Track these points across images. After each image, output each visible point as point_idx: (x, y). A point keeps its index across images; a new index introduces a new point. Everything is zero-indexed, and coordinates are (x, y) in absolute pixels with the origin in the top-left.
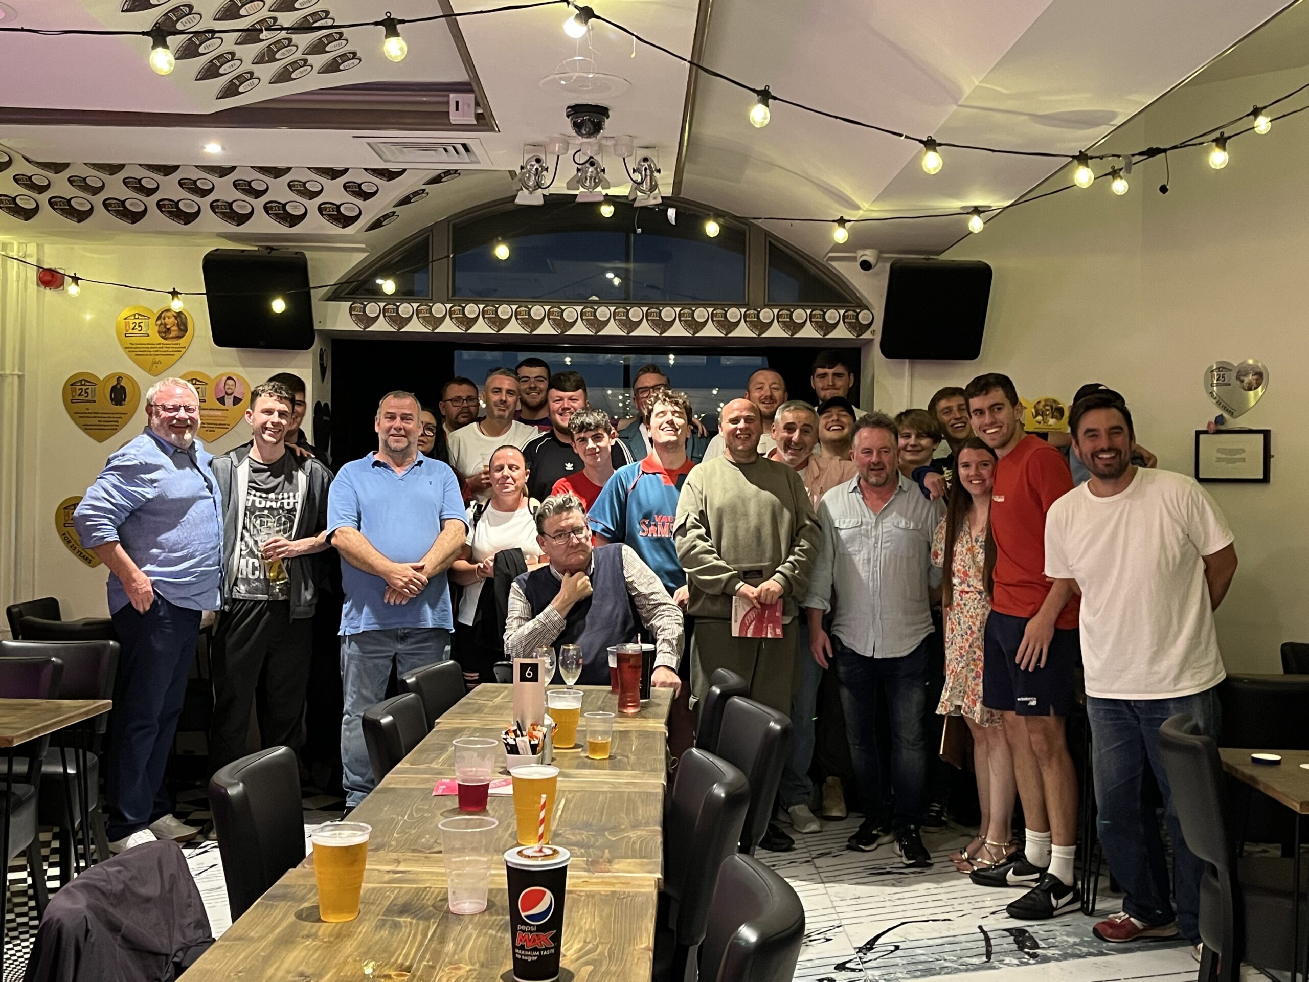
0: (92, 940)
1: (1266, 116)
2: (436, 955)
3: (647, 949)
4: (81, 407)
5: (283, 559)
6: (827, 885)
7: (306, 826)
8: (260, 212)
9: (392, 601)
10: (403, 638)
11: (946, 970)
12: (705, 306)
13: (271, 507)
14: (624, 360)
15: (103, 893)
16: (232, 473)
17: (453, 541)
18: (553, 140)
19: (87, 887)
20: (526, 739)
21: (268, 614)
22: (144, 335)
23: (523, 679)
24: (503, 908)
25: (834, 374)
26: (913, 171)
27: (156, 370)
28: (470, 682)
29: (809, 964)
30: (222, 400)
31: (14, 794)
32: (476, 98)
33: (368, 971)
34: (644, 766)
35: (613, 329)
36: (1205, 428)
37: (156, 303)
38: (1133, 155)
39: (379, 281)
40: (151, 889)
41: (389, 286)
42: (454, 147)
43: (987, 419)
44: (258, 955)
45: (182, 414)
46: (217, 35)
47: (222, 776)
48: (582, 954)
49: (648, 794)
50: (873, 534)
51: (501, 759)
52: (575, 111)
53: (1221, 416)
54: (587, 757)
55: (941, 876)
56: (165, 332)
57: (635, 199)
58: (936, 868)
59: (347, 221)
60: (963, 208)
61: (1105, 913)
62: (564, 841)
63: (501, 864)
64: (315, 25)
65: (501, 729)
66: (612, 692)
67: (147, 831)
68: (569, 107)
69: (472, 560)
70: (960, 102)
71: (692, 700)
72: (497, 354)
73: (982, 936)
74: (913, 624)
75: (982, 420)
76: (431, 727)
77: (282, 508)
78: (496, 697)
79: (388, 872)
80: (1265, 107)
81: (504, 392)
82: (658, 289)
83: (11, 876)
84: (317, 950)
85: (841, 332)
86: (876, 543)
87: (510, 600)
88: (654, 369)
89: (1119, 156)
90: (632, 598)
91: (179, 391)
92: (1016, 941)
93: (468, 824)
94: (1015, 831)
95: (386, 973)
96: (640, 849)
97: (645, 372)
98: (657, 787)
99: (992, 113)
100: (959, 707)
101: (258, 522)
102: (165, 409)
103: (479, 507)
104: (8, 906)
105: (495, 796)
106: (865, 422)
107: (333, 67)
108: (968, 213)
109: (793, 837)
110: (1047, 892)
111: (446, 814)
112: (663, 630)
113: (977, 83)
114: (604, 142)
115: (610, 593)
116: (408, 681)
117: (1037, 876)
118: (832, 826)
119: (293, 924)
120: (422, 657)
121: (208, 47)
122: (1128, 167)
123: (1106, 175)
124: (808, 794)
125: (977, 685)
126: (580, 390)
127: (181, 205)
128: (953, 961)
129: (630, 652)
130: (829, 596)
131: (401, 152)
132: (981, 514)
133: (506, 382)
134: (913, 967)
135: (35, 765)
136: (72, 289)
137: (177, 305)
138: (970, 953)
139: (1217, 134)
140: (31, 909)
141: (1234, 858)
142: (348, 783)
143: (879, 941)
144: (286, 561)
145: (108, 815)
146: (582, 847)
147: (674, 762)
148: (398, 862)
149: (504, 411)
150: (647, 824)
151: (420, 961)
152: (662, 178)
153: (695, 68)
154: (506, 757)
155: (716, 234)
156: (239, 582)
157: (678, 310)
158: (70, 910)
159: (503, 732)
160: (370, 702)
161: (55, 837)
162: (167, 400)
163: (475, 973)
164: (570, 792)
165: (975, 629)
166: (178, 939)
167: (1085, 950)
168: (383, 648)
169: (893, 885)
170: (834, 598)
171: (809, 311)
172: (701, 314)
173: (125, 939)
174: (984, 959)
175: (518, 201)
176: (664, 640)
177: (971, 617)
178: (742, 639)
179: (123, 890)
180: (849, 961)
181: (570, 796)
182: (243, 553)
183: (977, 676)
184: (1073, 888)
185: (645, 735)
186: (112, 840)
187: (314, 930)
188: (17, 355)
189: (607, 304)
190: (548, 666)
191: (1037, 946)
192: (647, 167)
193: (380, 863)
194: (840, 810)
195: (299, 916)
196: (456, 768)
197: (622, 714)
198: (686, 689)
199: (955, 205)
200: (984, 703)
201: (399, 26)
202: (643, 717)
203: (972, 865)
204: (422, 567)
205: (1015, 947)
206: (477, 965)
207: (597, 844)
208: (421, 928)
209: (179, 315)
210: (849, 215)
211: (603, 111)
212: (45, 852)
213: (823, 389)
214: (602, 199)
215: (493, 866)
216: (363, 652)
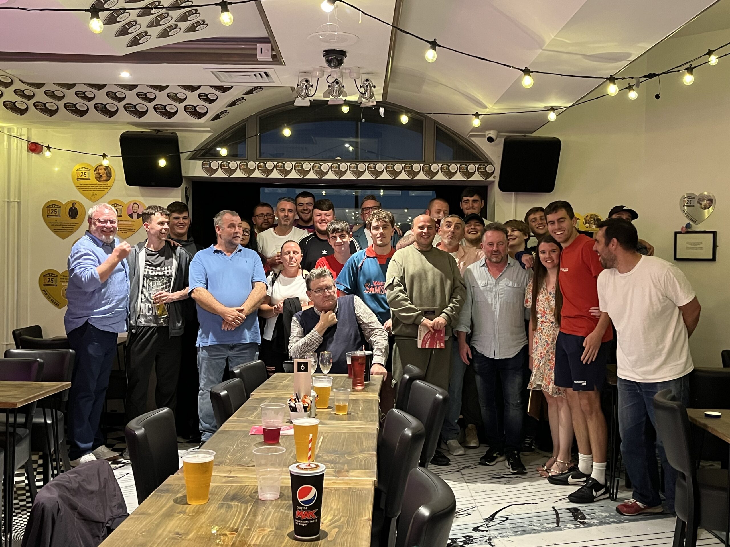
0: (61, 514)
1: (716, 55)
2: (252, 523)
3: (369, 519)
4: (53, 220)
5: (165, 304)
6: (468, 484)
7: (179, 451)
8: (151, 111)
9: (226, 329)
10: (232, 348)
11: (534, 531)
12: (400, 163)
13: (158, 274)
14: (355, 193)
15: (67, 488)
16: (136, 257)
17: (259, 295)
18: (315, 70)
19: (58, 485)
20: (301, 403)
21: (157, 334)
22: (87, 179)
23: (299, 370)
24: (288, 497)
25: (474, 201)
26: (516, 87)
27: (94, 199)
28: (271, 372)
29: (458, 528)
30: (131, 216)
31: (17, 434)
32: (272, 46)
33: (214, 531)
34: (367, 418)
35: (349, 176)
36: (680, 231)
37: (94, 161)
38: (640, 78)
39: (218, 149)
40: (94, 487)
41: (224, 152)
42: (260, 74)
43: (556, 226)
44: (152, 523)
45: (109, 224)
46: (127, 11)
47: (133, 424)
48: (332, 522)
49: (369, 434)
50: (494, 290)
51: (287, 414)
52: (328, 53)
53: (689, 223)
54: (335, 414)
55: (532, 479)
56: (99, 178)
57: (361, 103)
58: (529, 474)
59: (200, 115)
60: (545, 107)
61: (622, 500)
62: (323, 460)
63: (288, 473)
64: (181, 5)
65: (288, 398)
66: (349, 378)
67: (91, 454)
68: (324, 51)
69: (271, 304)
70: (543, 48)
71: (393, 382)
72: (284, 190)
73: (554, 512)
74: (516, 340)
75: (554, 226)
76: (248, 397)
77: (164, 275)
78: (284, 380)
79: (225, 477)
80: (715, 50)
81: (287, 211)
82: (373, 153)
83: (16, 479)
84: (186, 519)
85: (477, 177)
86: (496, 295)
87: (292, 327)
88: (373, 198)
89: (632, 78)
90: (359, 325)
91: (107, 211)
92: (573, 515)
93: (269, 450)
94: (573, 454)
95: (224, 533)
96: (364, 465)
97: (368, 199)
98: (374, 430)
99: (560, 54)
100: (541, 386)
101: (151, 283)
102: (99, 221)
103: (275, 275)
104: (15, 496)
105: (283, 435)
106: (490, 227)
107: (192, 29)
108: (547, 110)
109: (449, 457)
110: (590, 488)
111: (257, 445)
112: (377, 343)
113: (553, 37)
114: (344, 71)
115: (347, 322)
116: (235, 372)
117: (585, 479)
118: (471, 451)
119: (172, 506)
120: (243, 358)
121: (122, 18)
122: (638, 85)
123: (625, 89)
124: (458, 434)
125: (551, 373)
126: (331, 210)
127: (107, 106)
128: (538, 526)
129: (359, 355)
130: (469, 324)
131: (230, 77)
132: (552, 278)
133: (288, 205)
134: (516, 530)
135: (29, 418)
136: (47, 154)
137: (106, 163)
138: (548, 522)
139: (688, 66)
140: (27, 497)
141: (694, 469)
142: (202, 428)
143: (497, 515)
144: (167, 305)
145: (69, 446)
146: (332, 463)
147: (383, 416)
148: (230, 471)
149: (287, 221)
150: (368, 450)
151: (243, 526)
152: (376, 91)
153: (394, 29)
154: (290, 414)
155: (407, 122)
156: (140, 317)
157: (385, 165)
158: (49, 498)
159: (288, 400)
160: (215, 383)
161: (40, 458)
162: (101, 216)
163: (273, 532)
164: (325, 433)
165: (549, 342)
166: (109, 514)
167: (611, 520)
168: (221, 353)
169: (505, 484)
170: (472, 326)
171: (458, 165)
172: (398, 167)
173: (79, 514)
174: (556, 525)
175: (296, 104)
176: (378, 349)
177: (547, 336)
178: (423, 349)
179: (78, 488)
180: (481, 526)
181: (325, 435)
182: (143, 300)
183: (551, 369)
184: (604, 486)
185: (367, 401)
186: (72, 459)
187: (184, 509)
188: (17, 190)
189: (346, 162)
190: (313, 363)
191: (585, 518)
192: (368, 85)
193: (220, 472)
194: (475, 443)
195: (176, 501)
196: (262, 419)
197: (354, 390)
198: (390, 376)
199: (541, 105)
200: (556, 383)
201: (229, 6)
202: (366, 391)
203: (548, 473)
204: (243, 310)
205: (572, 518)
206: (274, 529)
207: (341, 461)
208: (243, 508)
209: (107, 168)
210: (482, 112)
211: (343, 53)
212: (35, 466)
213: (467, 209)
214: (343, 102)
215: (283, 474)
216: (210, 356)
